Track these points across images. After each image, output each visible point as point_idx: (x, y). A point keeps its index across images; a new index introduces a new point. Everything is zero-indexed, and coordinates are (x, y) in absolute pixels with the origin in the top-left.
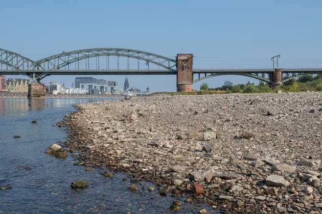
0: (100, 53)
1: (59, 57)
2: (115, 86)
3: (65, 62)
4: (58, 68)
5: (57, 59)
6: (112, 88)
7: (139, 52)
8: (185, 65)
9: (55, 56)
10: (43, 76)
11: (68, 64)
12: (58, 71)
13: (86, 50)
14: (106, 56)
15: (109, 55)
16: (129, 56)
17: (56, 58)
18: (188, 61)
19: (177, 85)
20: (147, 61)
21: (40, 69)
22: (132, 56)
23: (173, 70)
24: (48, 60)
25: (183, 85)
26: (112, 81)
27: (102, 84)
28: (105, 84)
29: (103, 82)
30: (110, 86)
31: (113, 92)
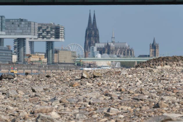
2: (57, 36)
6: (50, 45)
26: (51, 25)
27: (21, 31)
28: (29, 31)
29: (22, 26)
30: (43, 38)
31: (51, 56)
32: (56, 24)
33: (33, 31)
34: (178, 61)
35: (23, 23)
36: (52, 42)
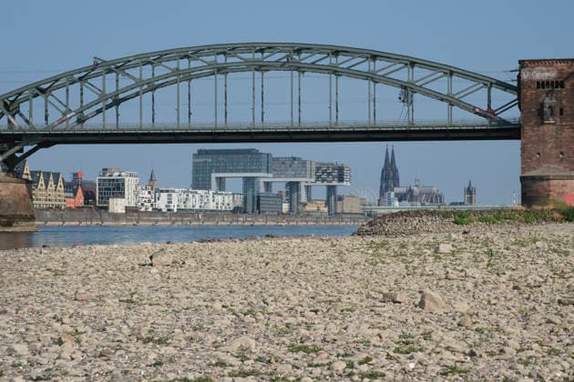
0: (230, 60)
1: (84, 77)
2: (341, 180)
3: (103, 97)
4: (80, 121)
5: (78, 84)
6: (331, 189)
7: (374, 57)
8: (548, 101)
9: (71, 74)
10: (27, 149)
11: (117, 102)
12: (78, 129)
13: (179, 51)
14: (249, 74)
15: (262, 67)
16: (336, 72)
17: (73, 83)
18: (561, 85)
19: (523, 179)
20: (405, 88)
21: (18, 122)
22: (351, 73)
23: (505, 122)
24: (43, 91)
25: (542, 179)
26: (332, 164)
27: (294, 173)
28: (303, 172)
29: (295, 166)
30: (323, 181)
31: (333, 205)
32: (340, 164)
33: (308, 173)
34: (421, 216)
35: (296, 162)
36: (334, 186)
